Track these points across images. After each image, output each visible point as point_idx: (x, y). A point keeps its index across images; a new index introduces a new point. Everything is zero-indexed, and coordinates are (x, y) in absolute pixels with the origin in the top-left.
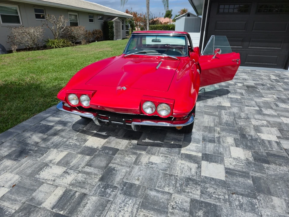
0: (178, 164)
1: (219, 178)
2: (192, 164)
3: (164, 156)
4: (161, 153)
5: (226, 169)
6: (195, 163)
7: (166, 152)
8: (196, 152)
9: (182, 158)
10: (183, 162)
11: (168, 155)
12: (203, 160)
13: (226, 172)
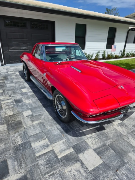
0: (68, 175)
1: (100, 164)
2: (76, 164)
3: (51, 175)
4: (45, 175)
5: (95, 150)
6: (77, 162)
7: (48, 169)
8: (67, 149)
9: (65, 165)
10: (69, 169)
11: (52, 170)
12: (77, 153)
13: (98, 154)
